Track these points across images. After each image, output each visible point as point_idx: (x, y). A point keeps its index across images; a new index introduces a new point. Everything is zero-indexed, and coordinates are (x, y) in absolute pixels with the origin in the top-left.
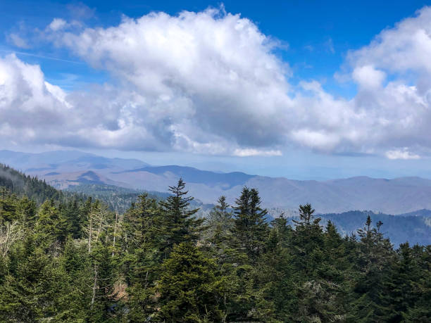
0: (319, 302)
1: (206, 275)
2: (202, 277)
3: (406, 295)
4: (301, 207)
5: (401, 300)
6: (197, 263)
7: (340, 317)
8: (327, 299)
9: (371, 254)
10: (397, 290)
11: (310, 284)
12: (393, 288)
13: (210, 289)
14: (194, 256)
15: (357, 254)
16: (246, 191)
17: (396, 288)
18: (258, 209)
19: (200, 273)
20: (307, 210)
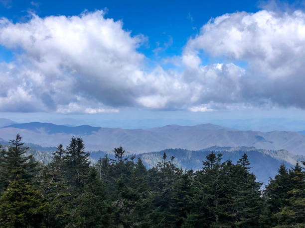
0: (122, 214)
1: (33, 202)
2: (31, 204)
3: (187, 206)
4: (115, 149)
5: (183, 209)
6: (27, 194)
7: (137, 224)
8: (128, 212)
9: (167, 179)
10: (180, 203)
11: (116, 202)
12: (178, 201)
13: (35, 212)
14: (24, 189)
15: (157, 179)
16: (74, 140)
17: (179, 201)
18: (83, 153)
19: (29, 201)
20: (119, 151)
